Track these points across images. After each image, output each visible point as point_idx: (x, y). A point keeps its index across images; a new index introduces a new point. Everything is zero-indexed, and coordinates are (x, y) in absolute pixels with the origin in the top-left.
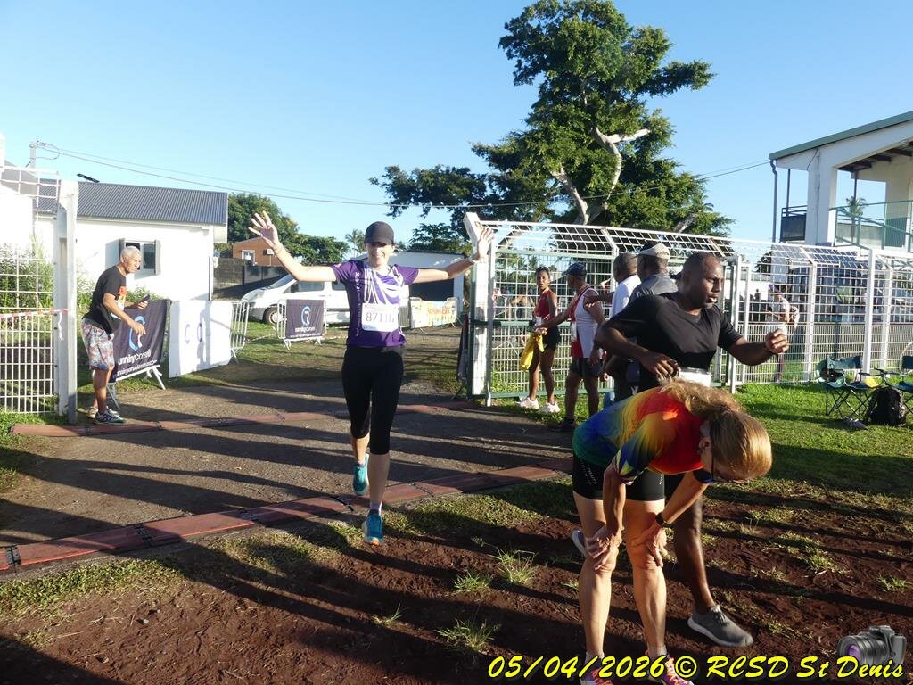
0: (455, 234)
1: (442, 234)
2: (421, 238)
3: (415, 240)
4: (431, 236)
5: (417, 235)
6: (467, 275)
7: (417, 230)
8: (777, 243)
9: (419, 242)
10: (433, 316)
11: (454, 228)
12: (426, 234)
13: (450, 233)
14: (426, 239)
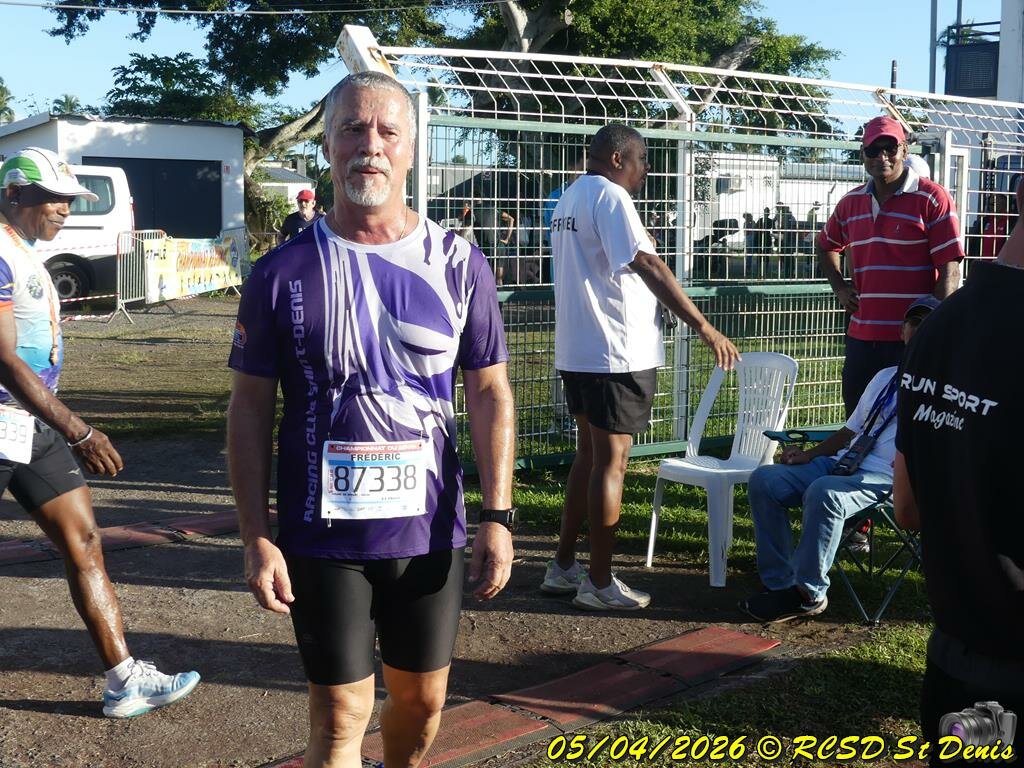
0: (218, 79)
1: (182, 79)
2: (135, 89)
3: (121, 93)
4: (159, 83)
5: (126, 81)
6: (249, 173)
7: (125, 71)
8: (940, 94)
9: (131, 97)
10: (189, 273)
11: (214, 64)
12: (147, 79)
13: (205, 77)
14: (148, 90)
